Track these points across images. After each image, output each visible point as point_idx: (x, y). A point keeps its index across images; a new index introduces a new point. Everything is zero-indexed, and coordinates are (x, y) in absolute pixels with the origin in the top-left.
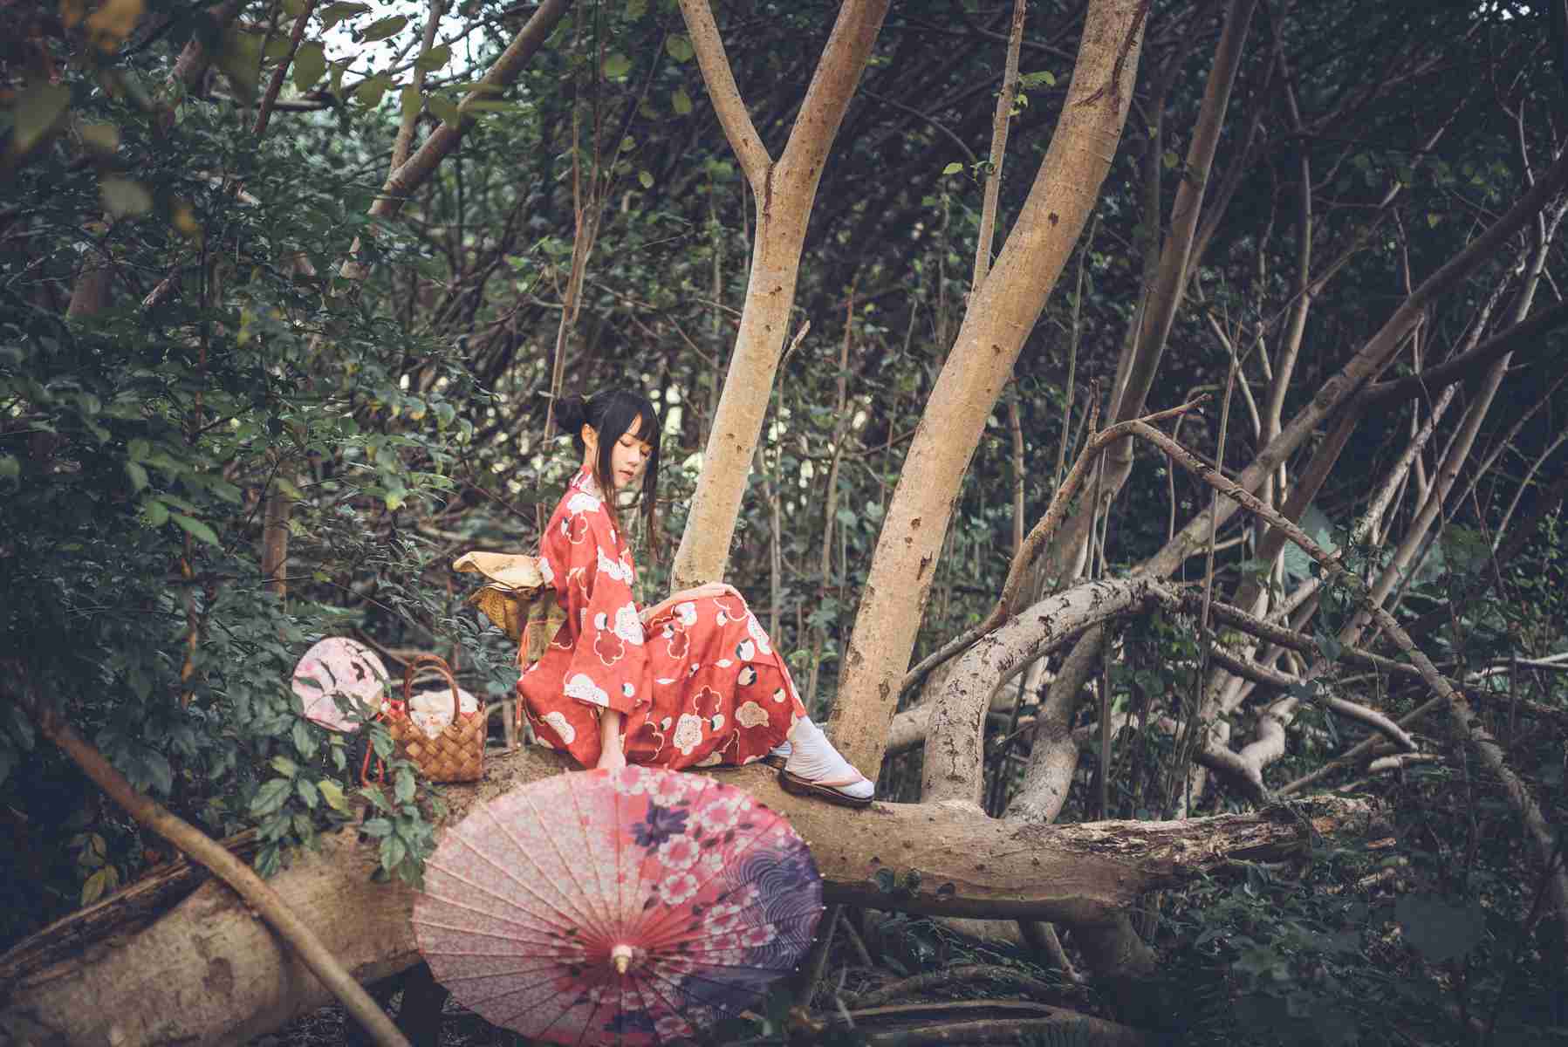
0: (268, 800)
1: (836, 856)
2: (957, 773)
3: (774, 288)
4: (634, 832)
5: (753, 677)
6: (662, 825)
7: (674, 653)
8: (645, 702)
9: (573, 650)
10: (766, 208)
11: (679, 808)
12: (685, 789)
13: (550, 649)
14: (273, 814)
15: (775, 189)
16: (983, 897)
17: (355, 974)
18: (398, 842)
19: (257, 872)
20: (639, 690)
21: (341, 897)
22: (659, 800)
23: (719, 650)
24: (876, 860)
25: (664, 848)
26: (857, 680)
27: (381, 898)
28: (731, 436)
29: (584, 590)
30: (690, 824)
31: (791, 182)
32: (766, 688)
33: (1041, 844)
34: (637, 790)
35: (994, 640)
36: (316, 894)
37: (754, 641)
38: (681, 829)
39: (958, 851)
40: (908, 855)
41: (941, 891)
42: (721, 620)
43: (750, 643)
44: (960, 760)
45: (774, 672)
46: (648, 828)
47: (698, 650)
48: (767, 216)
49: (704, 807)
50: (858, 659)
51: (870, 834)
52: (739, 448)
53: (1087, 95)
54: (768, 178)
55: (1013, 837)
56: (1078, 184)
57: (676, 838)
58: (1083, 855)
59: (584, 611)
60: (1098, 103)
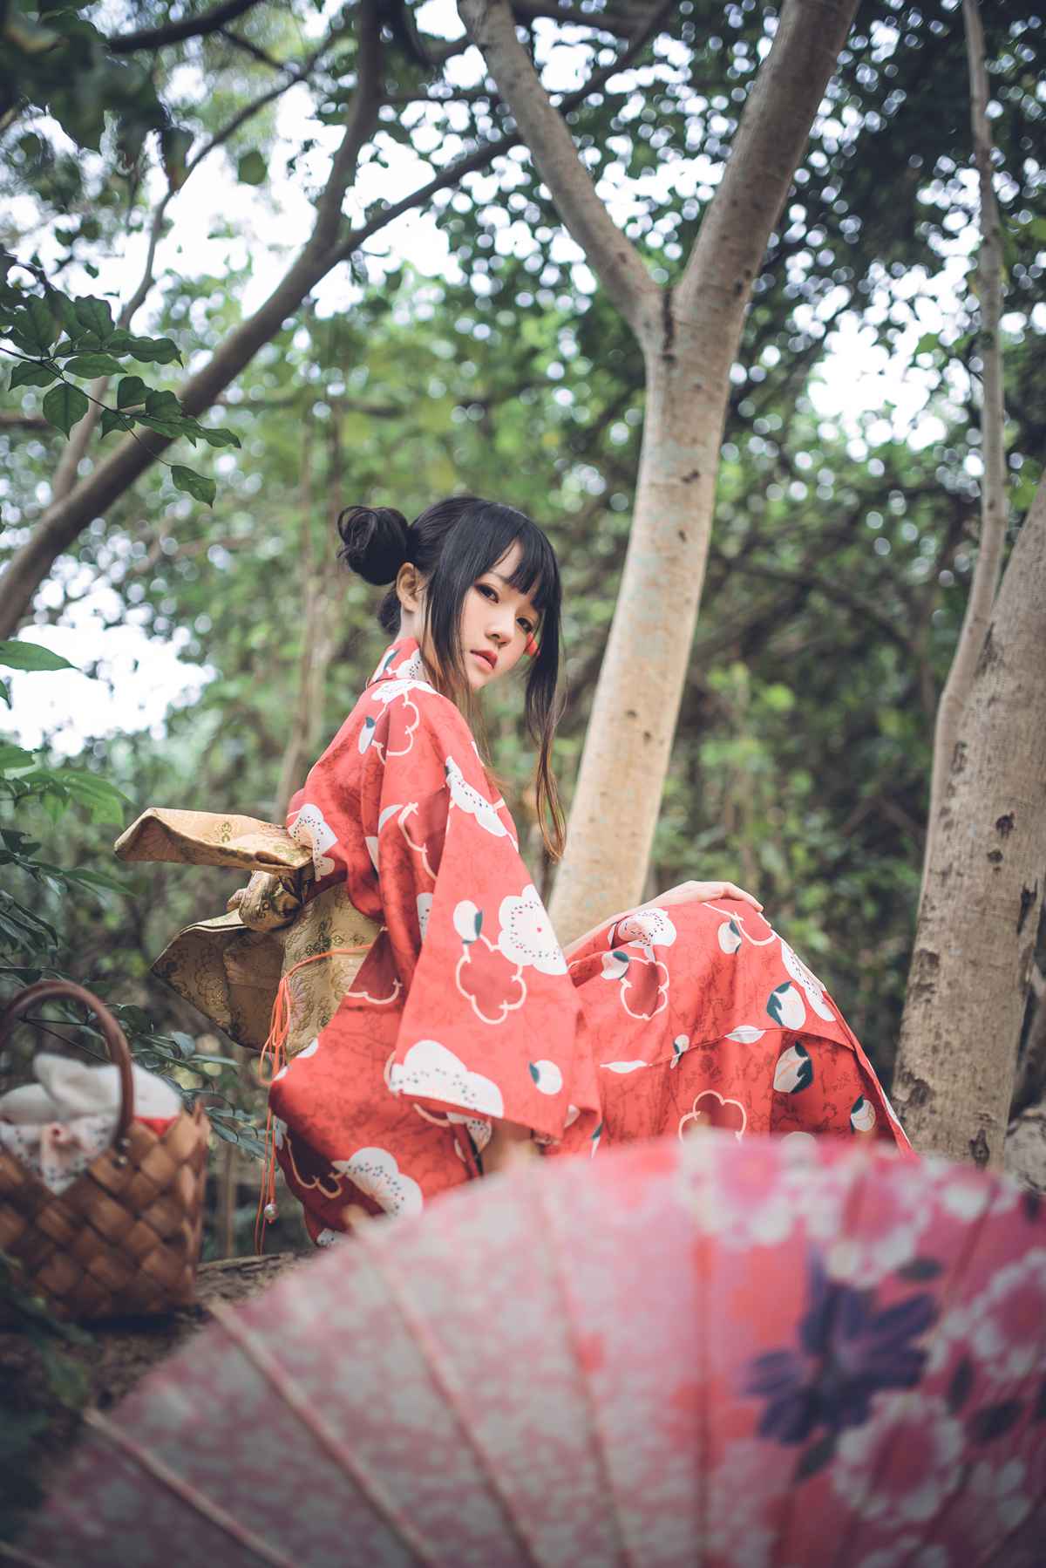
4: (755, 1390)
5: (806, 1070)
6: (849, 1354)
7: (637, 1006)
8: (586, 1113)
9: (399, 1007)
11: (905, 1292)
12: (923, 1219)
13: (347, 1007)
15: (680, 315)
20: (570, 1079)
22: (845, 1264)
23: (729, 1006)
25: (854, 1445)
28: (632, 714)
29: (421, 851)
30: (937, 1349)
32: (833, 1098)
34: (770, 1227)
37: (801, 991)
38: (909, 1373)
42: (727, 942)
43: (791, 989)
45: (845, 1062)
46: (804, 1370)
47: (687, 1002)
48: (669, 358)
49: (981, 1285)
50: (921, 1093)
52: (647, 736)
57: (894, 1405)
59: (424, 901)
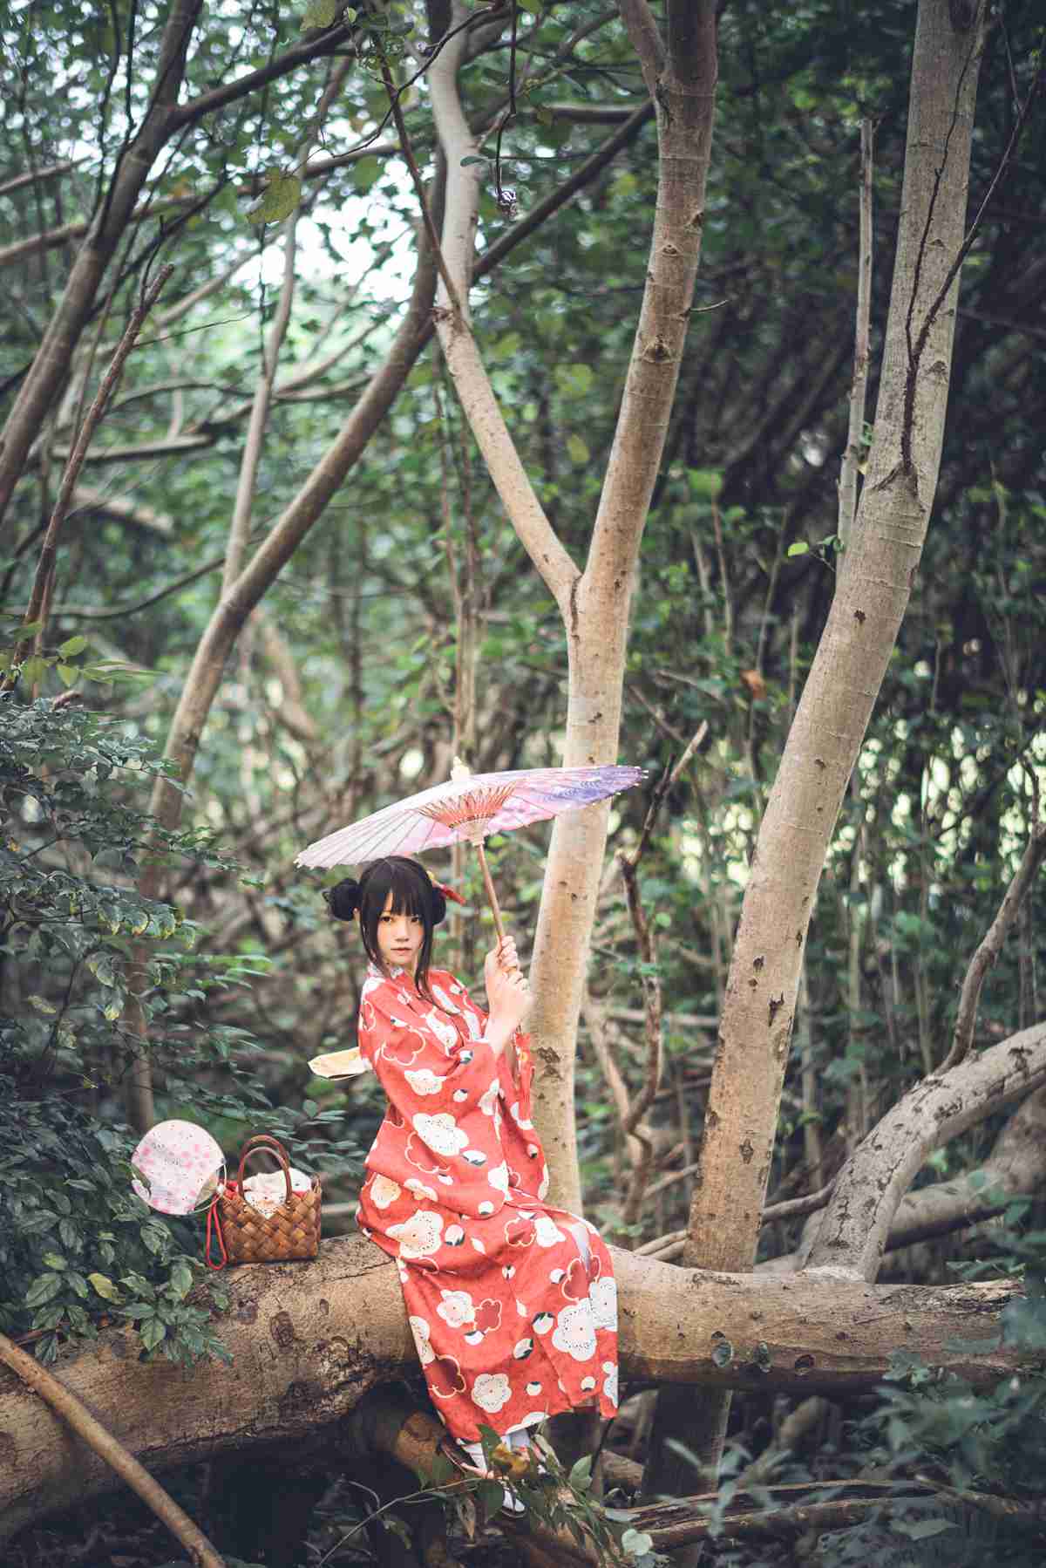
0: (40, 1292)
1: (674, 1334)
2: (842, 1238)
3: (593, 715)
10: (574, 628)
14: (47, 1305)
15: (580, 606)
16: (847, 1368)
17: (143, 1458)
18: (159, 1323)
19: (39, 1360)
21: (121, 1382)
24: (719, 1334)
26: (716, 1143)
27: (164, 1385)
28: (563, 884)
31: (596, 598)
33: (917, 1307)
35: (937, 1083)
36: (96, 1380)
39: (814, 1320)
40: (756, 1327)
41: (798, 1364)
44: (848, 1224)
48: (576, 637)
50: (715, 1120)
51: (710, 1306)
52: (574, 895)
53: (880, 478)
54: (573, 596)
55: (883, 1302)
56: (882, 575)
58: (966, 1317)
60: (892, 486)
